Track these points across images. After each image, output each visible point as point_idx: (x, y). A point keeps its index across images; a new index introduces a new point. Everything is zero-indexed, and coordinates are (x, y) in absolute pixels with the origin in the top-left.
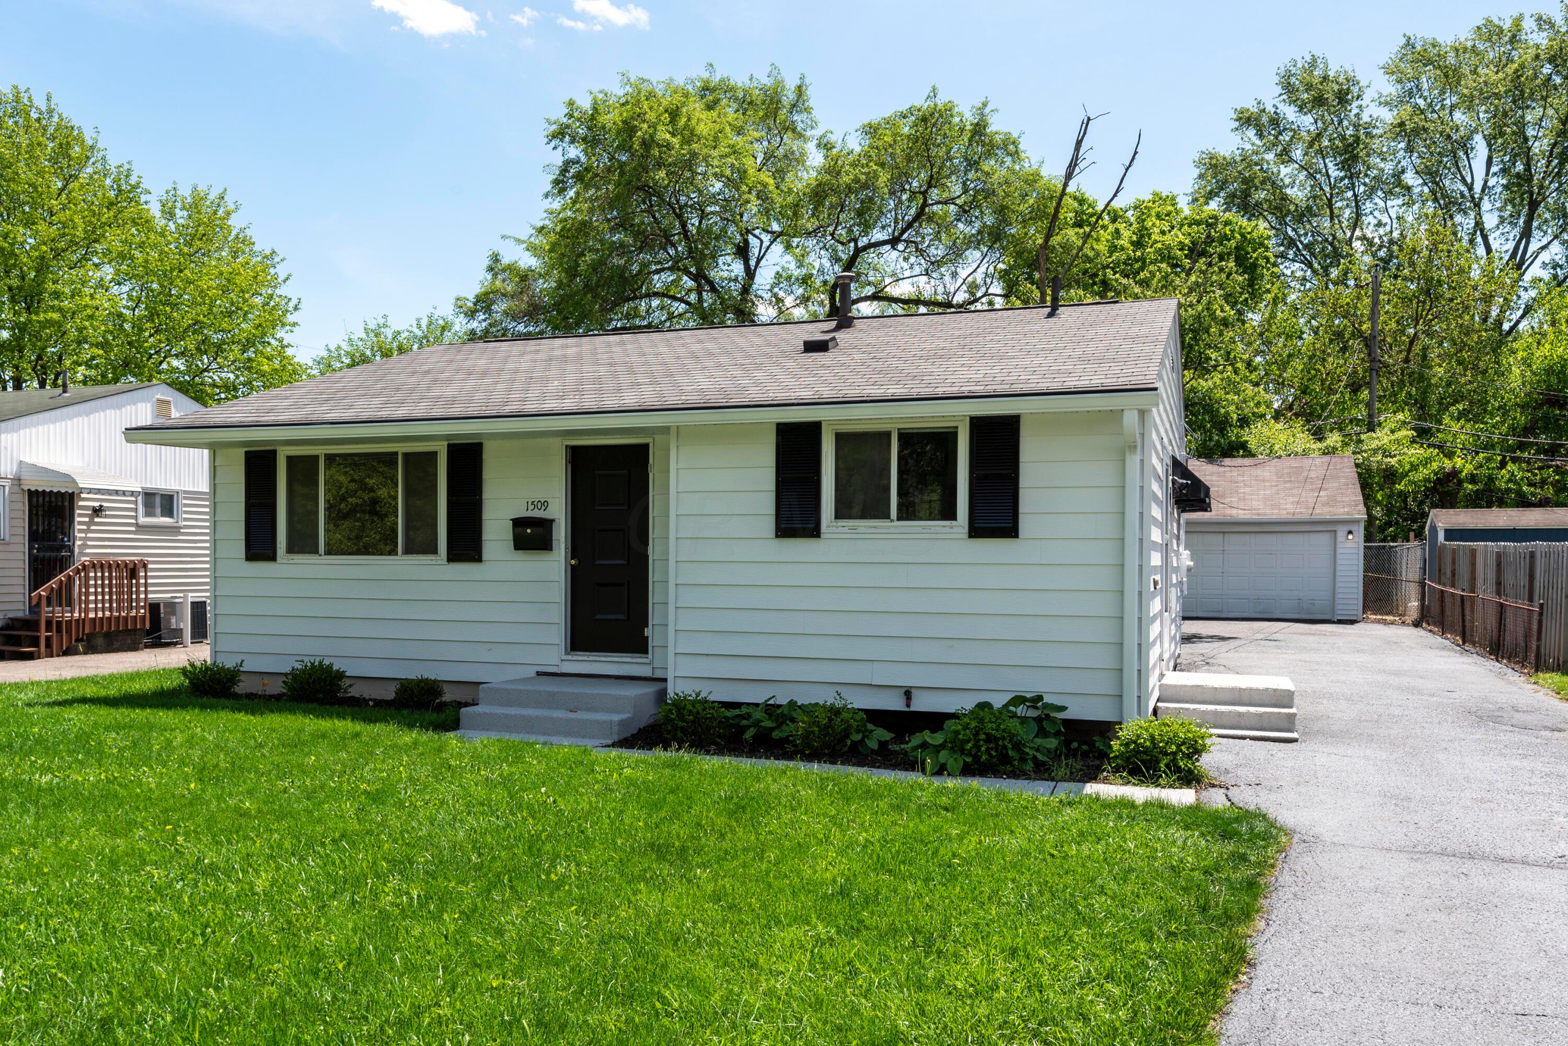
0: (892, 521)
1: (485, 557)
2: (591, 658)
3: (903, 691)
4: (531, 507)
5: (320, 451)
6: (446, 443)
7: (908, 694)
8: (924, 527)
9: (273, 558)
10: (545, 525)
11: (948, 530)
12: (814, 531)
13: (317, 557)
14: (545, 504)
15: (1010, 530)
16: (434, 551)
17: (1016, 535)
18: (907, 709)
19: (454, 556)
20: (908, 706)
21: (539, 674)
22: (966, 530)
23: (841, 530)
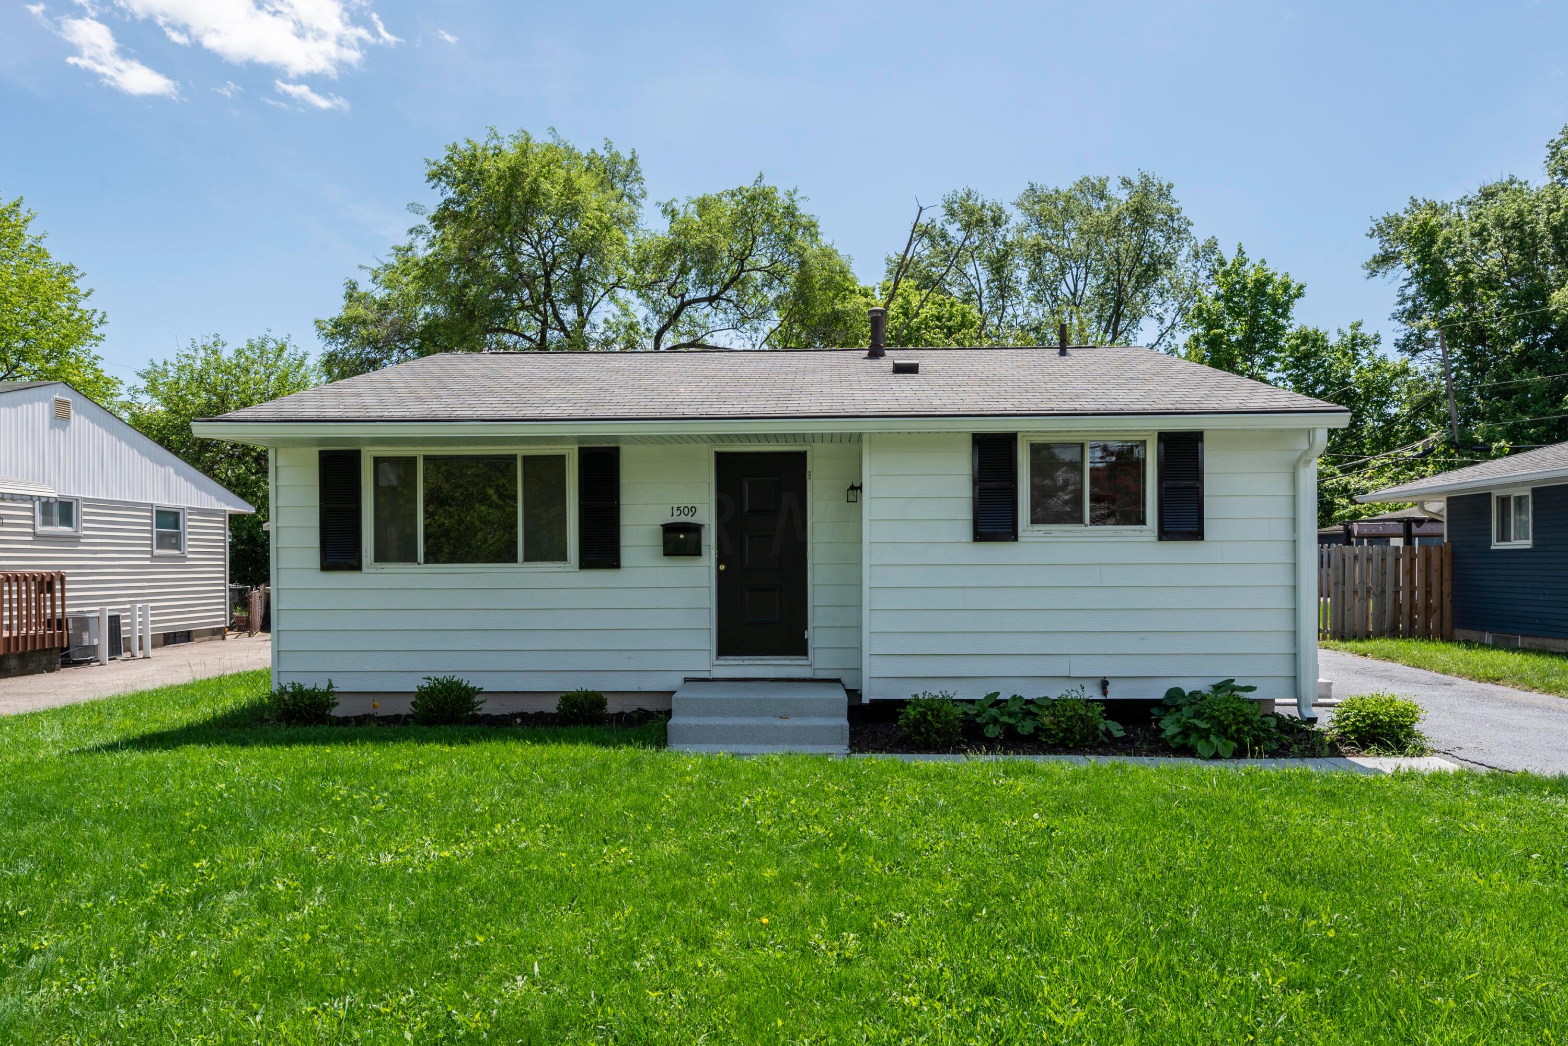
0: (1086, 525)
1: (624, 562)
2: (746, 662)
3: (1099, 681)
4: (676, 513)
5: (419, 452)
6: (576, 447)
7: (1104, 684)
8: (1115, 531)
9: (356, 566)
10: (695, 529)
11: (1137, 533)
12: (1011, 535)
13: (415, 565)
14: (693, 510)
15: (1196, 533)
16: (562, 556)
17: (1202, 539)
18: (1104, 698)
19: (588, 561)
20: (1105, 694)
21: (686, 680)
22: (1156, 533)
23: (1036, 534)
